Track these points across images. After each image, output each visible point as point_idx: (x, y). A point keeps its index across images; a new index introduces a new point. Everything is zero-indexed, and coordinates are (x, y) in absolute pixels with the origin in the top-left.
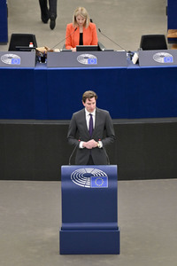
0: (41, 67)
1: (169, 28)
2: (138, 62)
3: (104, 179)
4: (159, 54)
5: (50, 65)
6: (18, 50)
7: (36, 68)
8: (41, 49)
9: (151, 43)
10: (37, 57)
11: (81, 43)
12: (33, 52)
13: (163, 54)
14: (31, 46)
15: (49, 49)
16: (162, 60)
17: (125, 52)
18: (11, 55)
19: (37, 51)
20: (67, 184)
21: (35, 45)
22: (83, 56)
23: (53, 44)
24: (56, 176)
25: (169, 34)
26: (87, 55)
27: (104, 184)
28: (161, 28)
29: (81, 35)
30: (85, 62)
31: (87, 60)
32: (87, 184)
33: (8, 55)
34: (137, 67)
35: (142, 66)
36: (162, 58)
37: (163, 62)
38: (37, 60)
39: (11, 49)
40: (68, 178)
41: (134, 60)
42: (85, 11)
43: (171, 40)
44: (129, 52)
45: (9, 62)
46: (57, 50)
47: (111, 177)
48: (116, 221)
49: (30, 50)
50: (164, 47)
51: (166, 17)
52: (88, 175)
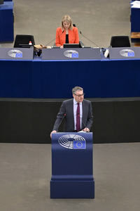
0: (37, 59)
1: (132, 31)
2: (108, 56)
3: (83, 142)
4: (124, 50)
5: (44, 58)
6: (21, 47)
7: (34, 60)
8: (37, 46)
9: (119, 42)
10: (34, 52)
12: (32, 49)
13: (127, 50)
14: (30, 44)
15: (44, 46)
16: (126, 55)
17: (99, 49)
18: (15, 51)
19: (35, 48)
20: (56, 146)
21: (33, 44)
22: (69, 51)
23: (46, 42)
24: (47, 140)
25: (132, 36)
26: (71, 51)
27: (83, 147)
28: (126, 31)
29: (67, 36)
30: (70, 56)
31: (71, 55)
32: (70, 146)
33: (13, 51)
34: (108, 60)
35: (112, 59)
36: (127, 53)
38: (34, 54)
39: (16, 46)
40: (56, 141)
41: (106, 54)
42: (69, 18)
43: (133, 40)
44: (102, 49)
45: (14, 56)
46: (49, 47)
47: (88, 141)
48: (92, 174)
49: (29, 47)
50: (128, 45)
51: (130, 23)
52: (71, 140)
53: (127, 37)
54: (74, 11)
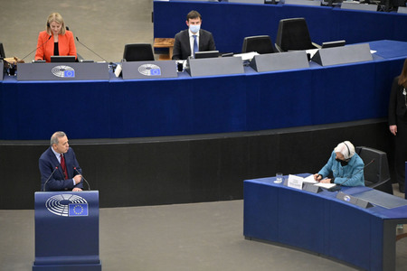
0: (10, 80)
1: (155, 36)
2: (121, 75)
3: (84, 206)
4: (145, 66)
5: (21, 78)
7: (4, 82)
8: (9, 60)
9: (136, 53)
10: (5, 69)
11: (56, 52)
13: (149, 66)
15: (19, 60)
17: (107, 64)
19: (5, 62)
20: (42, 213)
21: (3, 56)
22: (59, 67)
23: (23, 53)
24: (30, 204)
25: (156, 44)
26: (63, 67)
27: (83, 213)
28: (146, 37)
29: (56, 45)
30: (62, 74)
31: (62, 73)
32: (64, 212)
34: (121, 81)
35: (126, 78)
36: (148, 71)
37: (149, 74)
38: (5, 73)
40: (42, 206)
41: (117, 72)
43: (157, 50)
44: (111, 63)
47: (92, 204)
48: (96, 252)
50: (150, 58)
51: (152, 24)
52: (65, 203)
53: (149, 46)
54: (64, 5)
